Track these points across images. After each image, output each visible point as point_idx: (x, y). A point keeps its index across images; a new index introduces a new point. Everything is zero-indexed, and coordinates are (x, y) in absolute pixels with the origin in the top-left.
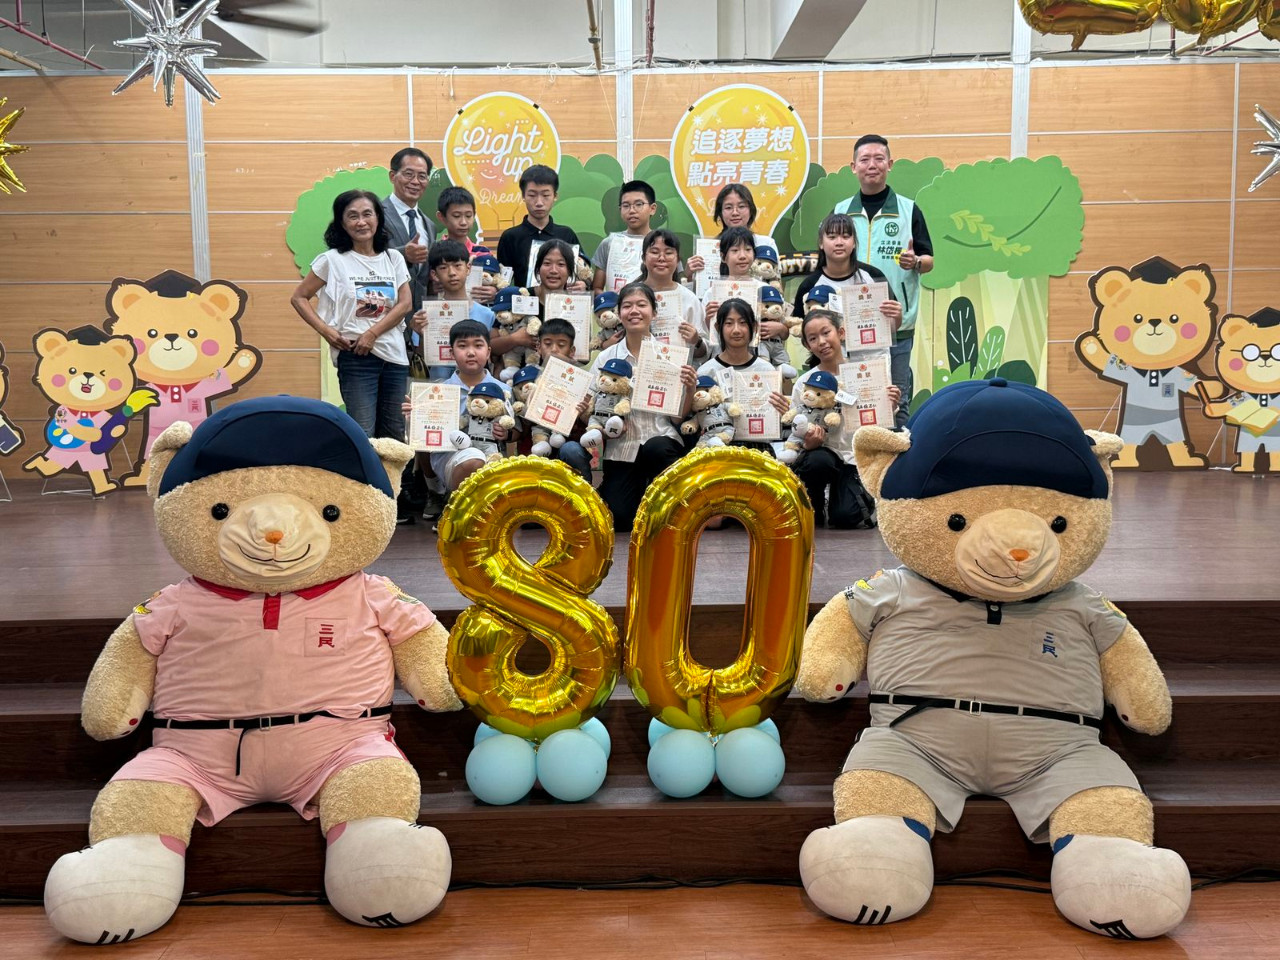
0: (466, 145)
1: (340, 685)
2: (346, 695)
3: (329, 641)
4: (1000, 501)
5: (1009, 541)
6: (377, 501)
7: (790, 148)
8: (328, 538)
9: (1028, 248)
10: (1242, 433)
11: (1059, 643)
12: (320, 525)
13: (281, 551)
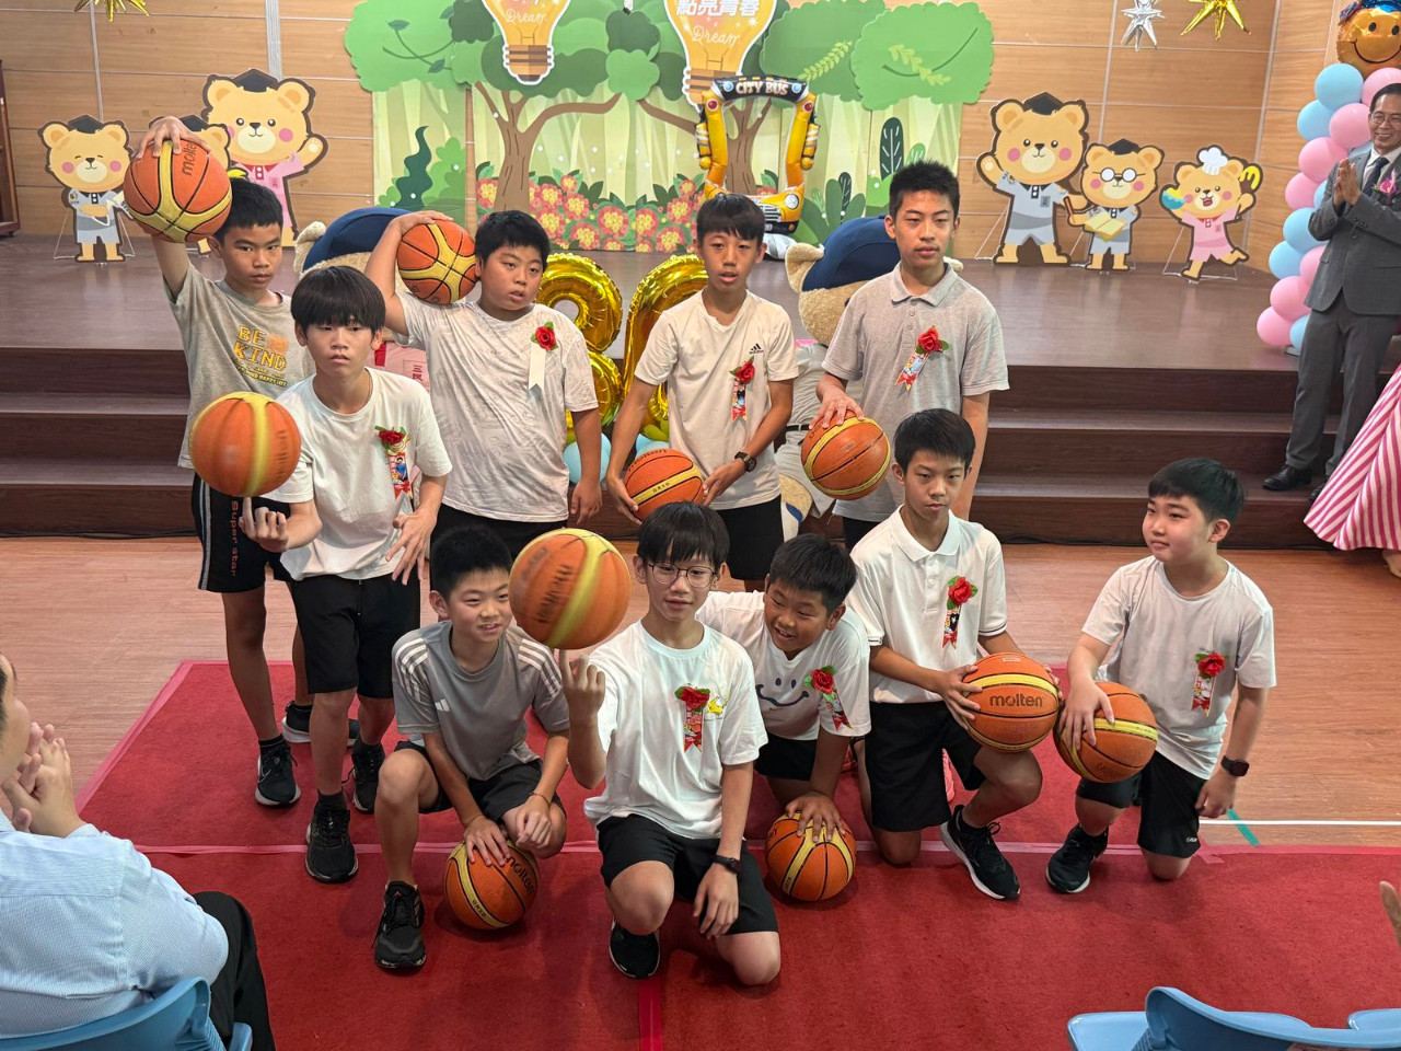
3: (419, 376)
9: (948, 79)
10: (1095, 239)
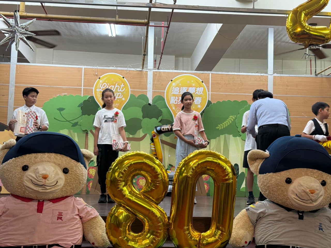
0: (101, 88)
1: (64, 234)
2: (65, 239)
3: (61, 218)
4: (303, 173)
5: (308, 187)
6: (82, 169)
7: (202, 94)
8: (64, 180)
11: (324, 227)
12: (61, 175)
13: (47, 182)
